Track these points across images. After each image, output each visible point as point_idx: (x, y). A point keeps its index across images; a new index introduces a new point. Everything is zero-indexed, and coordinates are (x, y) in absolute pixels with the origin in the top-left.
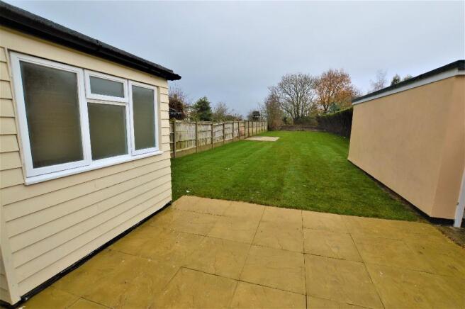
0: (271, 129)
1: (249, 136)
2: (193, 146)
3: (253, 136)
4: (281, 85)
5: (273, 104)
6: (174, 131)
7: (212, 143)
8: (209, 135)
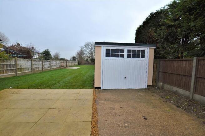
0: (79, 64)
1: (67, 67)
2: (30, 71)
3: (69, 66)
4: (85, 46)
5: (81, 54)
6: (16, 63)
7: (42, 69)
8: (41, 66)
